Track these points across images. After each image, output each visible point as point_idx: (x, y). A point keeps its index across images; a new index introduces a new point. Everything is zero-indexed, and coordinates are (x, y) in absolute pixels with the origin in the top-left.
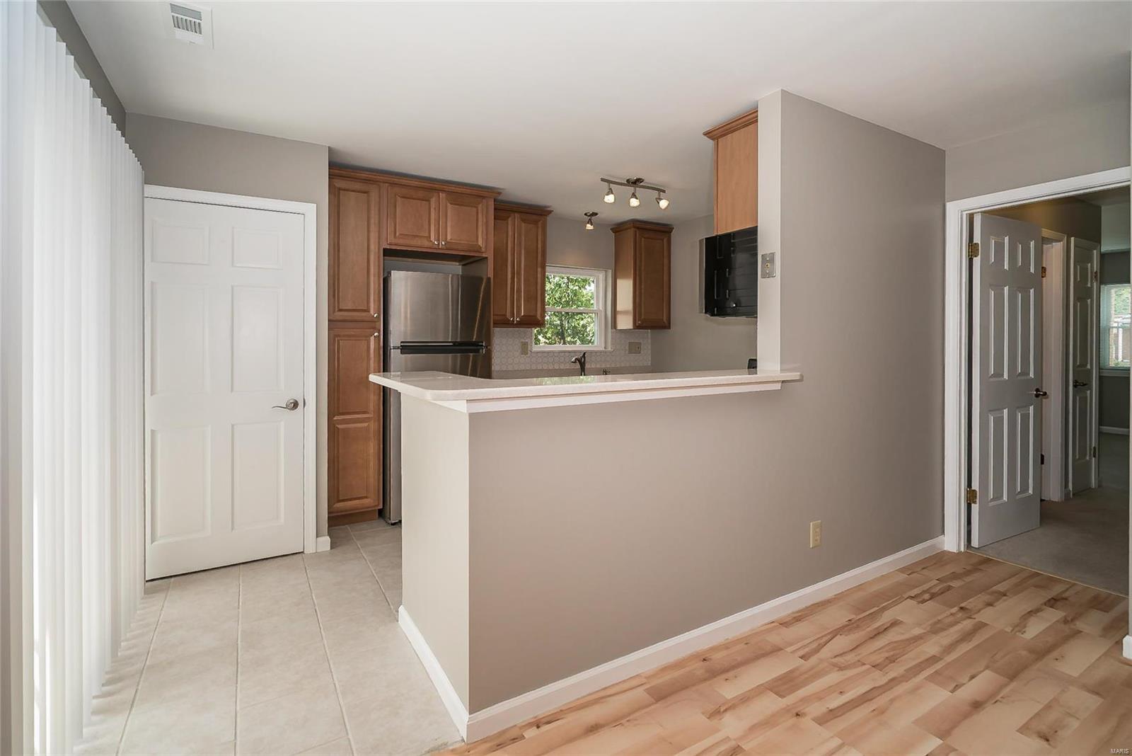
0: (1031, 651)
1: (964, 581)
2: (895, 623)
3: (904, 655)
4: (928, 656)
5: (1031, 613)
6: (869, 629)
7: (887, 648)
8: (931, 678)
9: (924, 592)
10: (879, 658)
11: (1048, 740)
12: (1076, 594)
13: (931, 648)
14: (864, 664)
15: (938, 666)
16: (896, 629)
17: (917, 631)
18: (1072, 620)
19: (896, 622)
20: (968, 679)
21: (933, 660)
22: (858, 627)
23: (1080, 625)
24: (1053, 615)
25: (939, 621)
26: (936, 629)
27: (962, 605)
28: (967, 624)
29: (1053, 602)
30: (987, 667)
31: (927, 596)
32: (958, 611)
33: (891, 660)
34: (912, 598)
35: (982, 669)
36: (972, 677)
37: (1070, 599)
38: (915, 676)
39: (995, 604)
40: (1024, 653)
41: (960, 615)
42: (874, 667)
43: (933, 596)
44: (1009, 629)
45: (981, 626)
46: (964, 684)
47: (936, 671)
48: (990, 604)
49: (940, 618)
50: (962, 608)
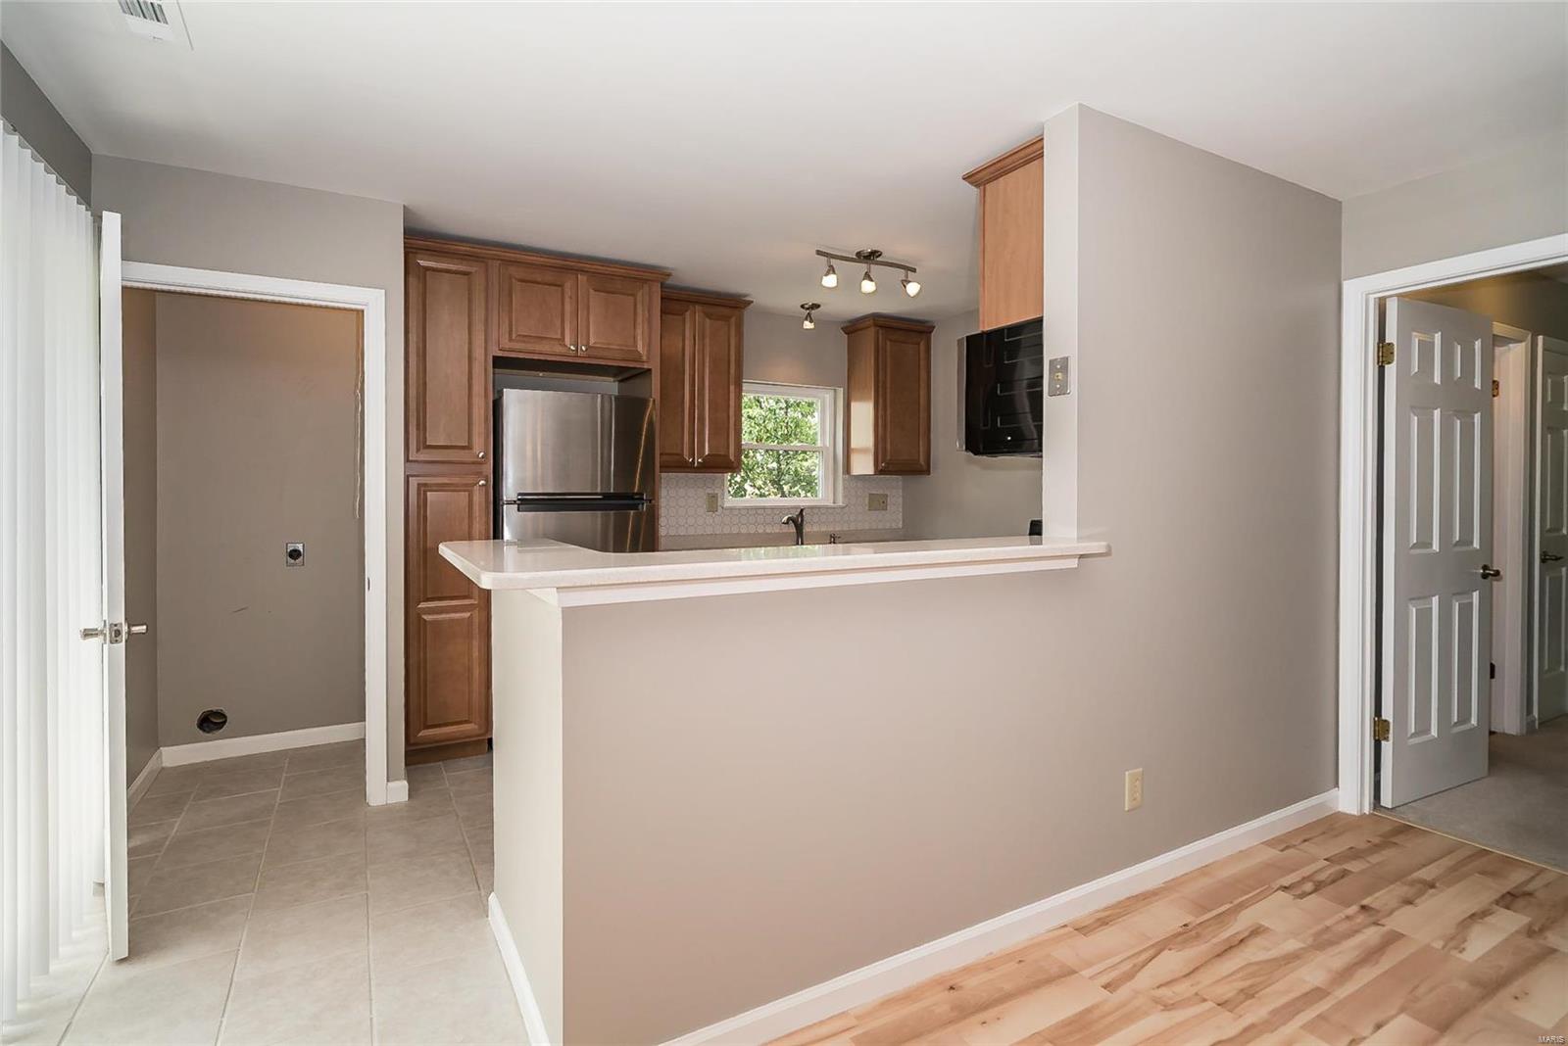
0: (1476, 982)
1: (1368, 862)
2: (1256, 931)
3: (1270, 985)
4: (1307, 988)
5: (1475, 917)
6: (1215, 941)
7: (1240, 975)
8: (1310, 1027)
9: (1304, 880)
10: (1227, 991)
12: (1547, 885)
13: (1312, 974)
14: (1205, 1000)
15: (1323, 1006)
16: (1258, 941)
17: (1292, 945)
18: (1542, 930)
19: (1259, 928)
20: (1371, 1028)
21: (1317, 994)
22: (1198, 936)
23: (1552, 939)
24: (1509, 922)
25: (1328, 928)
26: (1323, 941)
27: (1365, 902)
28: (1371, 935)
29: (1510, 900)
30: (1402, 1010)
31: (1308, 886)
32: (1359, 912)
33: (1248, 994)
34: (1285, 888)
35: (1393, 1012)
36: (1378, 1027)
37: (1537, 894)
38: (1284, 1024)
39: (1417, 901)
40: (1463, 986)
41: (1361, 919)
42: (1219, 1005)
43: (1318, 887)
44: (1438, 945)
45: (1393, 938)
46: (1365, 1038)
47: (1318, 1016)
48: (1409, 902)
49: (1328, 923)
50: (1363, 907)
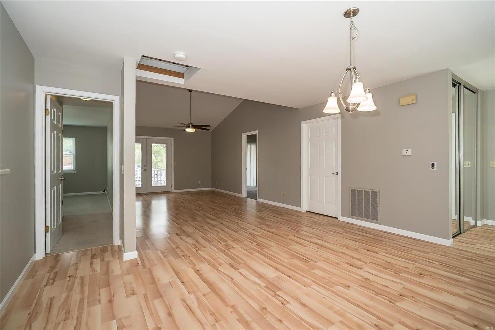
0: (104, 275)
1: (58, 267)
2: (52, 299)
3: (70, 307)
4: (79, 300)
5: (91, 263)
6: (43, 310)
7: (61, 310)
8: (89, 305)
9: (48, 280)
10: (62, 316)
11: (135, 294)
12: (95, 251)
13: (76, 297)
14: (60, 323)
15: (86, 300)
16: (55, 302)
17: (64, 295)
18: (103, 259)
19: (51, 299)
20: (99, 296)
21: (82, 300)
22: (37, 313)
23: (106, 259)
24: (97, 261)
25: (67, 286)
26: (70, 289)
27: (68, 275)
28: (77, 281)
29: (93, 257)
30: (100, 289)
31: (51, 281)
32: (69, 278)
33: (68, 312)
34: (46, 285)
35: (99, 290)
36: (100, 295)
37: (96, 253)
38: (83, 309)
39: (78, 268)
40: (103, 277)
41: (72, 279)
42: (64, 320)
43: (54, 280)
44: (91, 273)
45: (82, 278)
46: (100, 298)
47: (87, 303)
48: (77, 269)
49: (66, 285)
50: (69, 276)
